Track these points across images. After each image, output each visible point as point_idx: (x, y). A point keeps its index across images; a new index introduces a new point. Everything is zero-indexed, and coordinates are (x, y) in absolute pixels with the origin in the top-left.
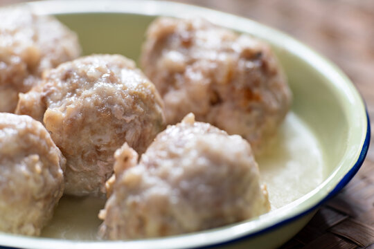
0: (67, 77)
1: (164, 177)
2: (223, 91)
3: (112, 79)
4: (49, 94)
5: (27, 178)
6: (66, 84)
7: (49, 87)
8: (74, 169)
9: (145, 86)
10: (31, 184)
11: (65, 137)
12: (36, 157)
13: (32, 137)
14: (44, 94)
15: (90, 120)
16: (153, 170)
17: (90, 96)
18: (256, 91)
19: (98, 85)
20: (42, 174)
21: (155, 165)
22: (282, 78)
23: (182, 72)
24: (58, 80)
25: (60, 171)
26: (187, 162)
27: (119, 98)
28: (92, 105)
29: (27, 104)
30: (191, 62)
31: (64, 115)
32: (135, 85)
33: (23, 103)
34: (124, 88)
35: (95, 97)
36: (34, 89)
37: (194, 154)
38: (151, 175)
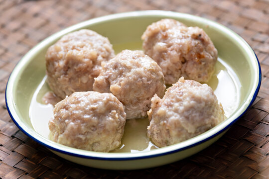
0: (115, 67)
1: (176, 111)
2: (187, 57)
3: (138, 66)
4: (109, 77)
5: (113, 122)
6: (116, 71)
7: (108, 73)
8: (129, 109)
9: (153, 64)
10: (115, 124)
11: (123, 97)
12: (115, 111)
13: (111, 102)
14: (107, 77)
15: (133, 87)
16: (170, 108)
17: (130, 76)
18: (202, 53)
19: (133, 70)
20: (119, 118)
21: (171, 106)
22: (211, 45)
23: (166, 51)
24: (111, 69)
25: (125, 114)
26: (185, 103)
27: (144, 74)
28: (132, 80)
29: (99, 83)
30: (169, 46)
31: (120, 87)
32: (149, 65)
33: (97, 82)
34: (145, 69)
35: (133, 76)
36: (100, 74)
37: (188, 99)
38: (170, 110)
